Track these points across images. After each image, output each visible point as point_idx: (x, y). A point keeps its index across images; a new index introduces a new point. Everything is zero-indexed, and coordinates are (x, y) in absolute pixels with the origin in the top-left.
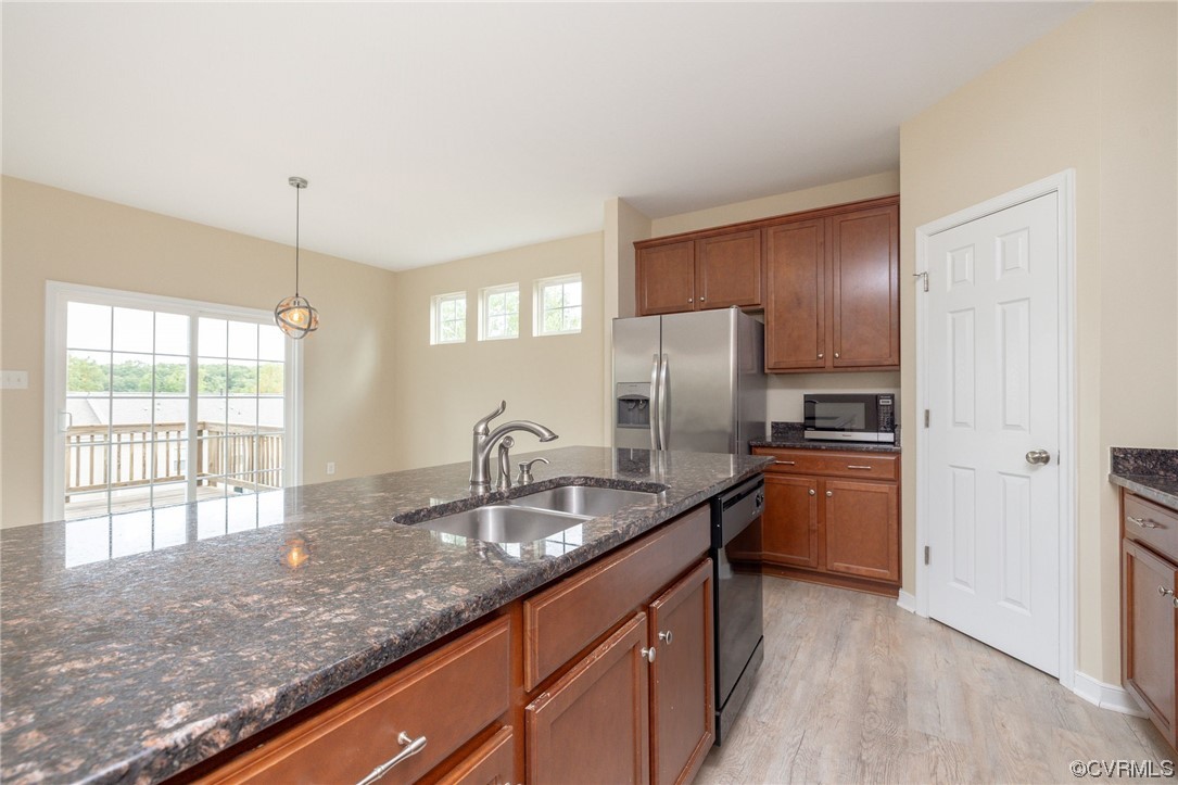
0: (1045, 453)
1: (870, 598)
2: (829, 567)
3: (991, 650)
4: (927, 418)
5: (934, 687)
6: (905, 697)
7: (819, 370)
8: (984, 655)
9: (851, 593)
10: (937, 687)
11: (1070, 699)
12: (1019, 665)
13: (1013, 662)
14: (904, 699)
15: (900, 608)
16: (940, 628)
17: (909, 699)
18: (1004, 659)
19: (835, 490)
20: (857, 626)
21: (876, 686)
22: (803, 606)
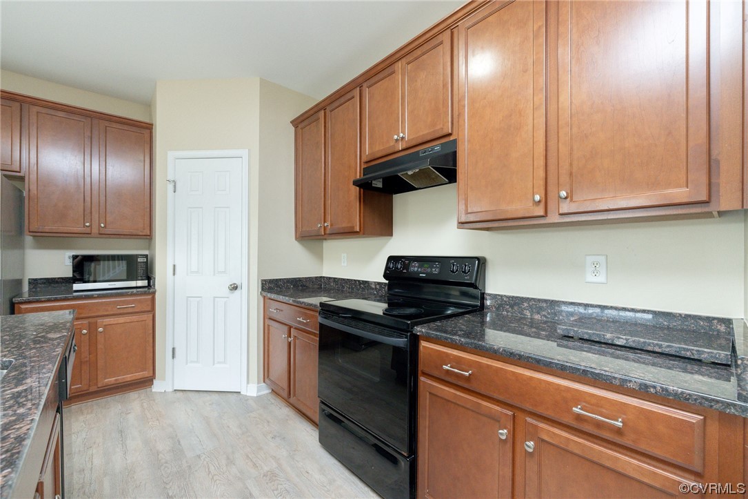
0: (235, 284)
1: (133, 395)
2: (99, 386)
3: (210, 393)
4: (174, 270)
5: (191, 427)
6: (179, 442)
7: (87, 235)
8: (208, 397)
9: (118, 397)
10: (193, 426)
11: (246, 398)
12: (224, 394)
13: (220, 393)
14: (179, 444)
15: (155, 392)
16: (181, 393)
17: (182, 442)
18: (217, 395)
19: (105, 327)
20: (131, 417)
21: (160, 447)
22: (82, 424)
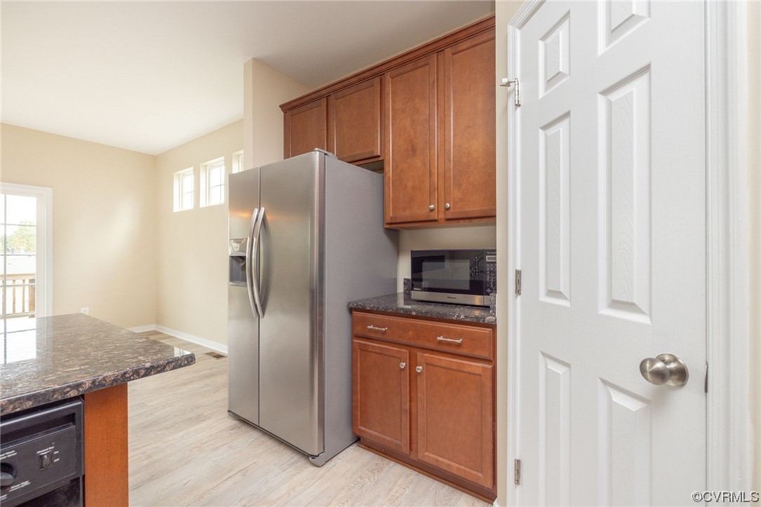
4: (518, 282)
19: (428, 364)
